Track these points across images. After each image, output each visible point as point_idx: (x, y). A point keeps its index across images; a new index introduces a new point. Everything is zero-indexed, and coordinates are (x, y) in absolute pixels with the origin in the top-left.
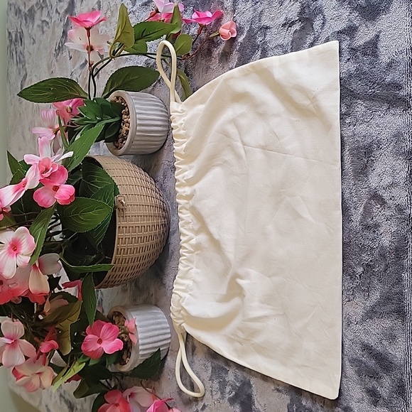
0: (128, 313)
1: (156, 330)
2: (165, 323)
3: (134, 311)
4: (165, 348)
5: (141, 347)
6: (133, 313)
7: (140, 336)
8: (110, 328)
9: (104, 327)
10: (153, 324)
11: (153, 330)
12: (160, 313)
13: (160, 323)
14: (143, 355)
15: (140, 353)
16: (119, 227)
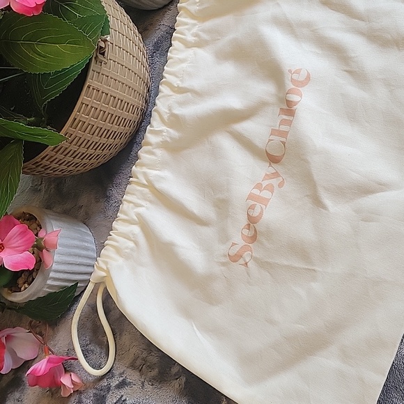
0: (47, 220)
1: (80, 256)
2: (92, 250)
3: (56, 220)
4: (82, 285)
5: (52, 274)
6: (54, 222)
7: (56, 258)
8: (23, 233)
9: (15, 229)
10: (77, 247)
11: (76, 256)
12: (88, 235)
13: (87, 249)
14: (51, 287)
15: (49, 282)
16: (89, 87)
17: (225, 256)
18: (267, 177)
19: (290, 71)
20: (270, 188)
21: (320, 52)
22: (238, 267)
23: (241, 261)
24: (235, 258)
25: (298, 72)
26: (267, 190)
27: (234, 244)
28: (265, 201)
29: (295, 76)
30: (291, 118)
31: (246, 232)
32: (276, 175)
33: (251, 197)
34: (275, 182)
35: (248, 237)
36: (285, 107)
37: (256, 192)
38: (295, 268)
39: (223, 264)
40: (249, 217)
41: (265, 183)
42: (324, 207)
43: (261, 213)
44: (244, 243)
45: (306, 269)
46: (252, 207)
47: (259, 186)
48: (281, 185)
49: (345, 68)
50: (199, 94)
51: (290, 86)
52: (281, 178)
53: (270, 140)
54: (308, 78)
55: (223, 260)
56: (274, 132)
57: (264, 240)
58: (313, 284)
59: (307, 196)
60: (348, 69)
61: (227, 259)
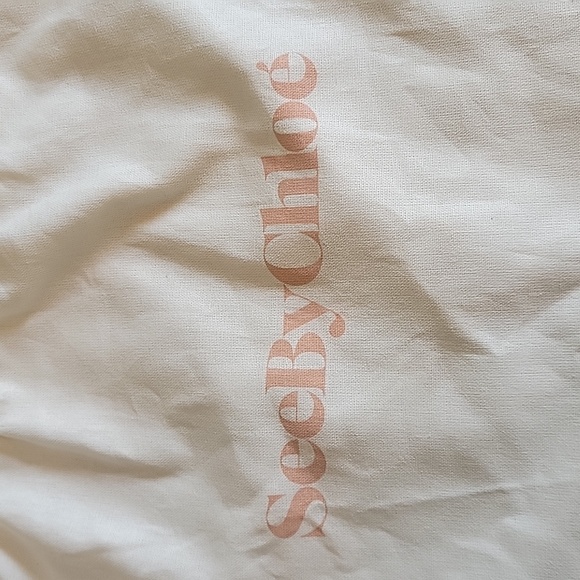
17: (261, 532)
18: (292, 320)
19: (261, 66)
20: (313, 344)
21: (311, 6)
22: (301, 545)
23: (305, 528)
24: (287, 528)
25: (281, 63)
26: (308, 350)
27: (273, 499)
28: (316, 378)
29: (280, 76)
30: (311, 174)
31: (292, 461)
32: (314, 310)
33: (274, 379)
34: (318, 326)
35: (299, 470)
36: (278, 151)
37: (282, 363)
38: (451, 500)
39: (261, 551)
40: (289, 426)
41: (294, 337)
42: (476, 349)
43: (319, 408)
44: (299, 487)
45: (478, 494)
46: (289, 402)
47: (280, 348)
48: (337, 330)
49: (393, 29)
50: (22, 179)
51: (275, 100)
52: (329, 314)
53: (268, 239)
54: (311, 73)
55: (260, 542)
56: (269, 216)
57: (348, 465)
58: (509, 521)
59: (419, 336)
60: (399, 28)
61: (269, 537)
